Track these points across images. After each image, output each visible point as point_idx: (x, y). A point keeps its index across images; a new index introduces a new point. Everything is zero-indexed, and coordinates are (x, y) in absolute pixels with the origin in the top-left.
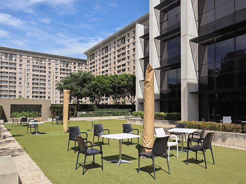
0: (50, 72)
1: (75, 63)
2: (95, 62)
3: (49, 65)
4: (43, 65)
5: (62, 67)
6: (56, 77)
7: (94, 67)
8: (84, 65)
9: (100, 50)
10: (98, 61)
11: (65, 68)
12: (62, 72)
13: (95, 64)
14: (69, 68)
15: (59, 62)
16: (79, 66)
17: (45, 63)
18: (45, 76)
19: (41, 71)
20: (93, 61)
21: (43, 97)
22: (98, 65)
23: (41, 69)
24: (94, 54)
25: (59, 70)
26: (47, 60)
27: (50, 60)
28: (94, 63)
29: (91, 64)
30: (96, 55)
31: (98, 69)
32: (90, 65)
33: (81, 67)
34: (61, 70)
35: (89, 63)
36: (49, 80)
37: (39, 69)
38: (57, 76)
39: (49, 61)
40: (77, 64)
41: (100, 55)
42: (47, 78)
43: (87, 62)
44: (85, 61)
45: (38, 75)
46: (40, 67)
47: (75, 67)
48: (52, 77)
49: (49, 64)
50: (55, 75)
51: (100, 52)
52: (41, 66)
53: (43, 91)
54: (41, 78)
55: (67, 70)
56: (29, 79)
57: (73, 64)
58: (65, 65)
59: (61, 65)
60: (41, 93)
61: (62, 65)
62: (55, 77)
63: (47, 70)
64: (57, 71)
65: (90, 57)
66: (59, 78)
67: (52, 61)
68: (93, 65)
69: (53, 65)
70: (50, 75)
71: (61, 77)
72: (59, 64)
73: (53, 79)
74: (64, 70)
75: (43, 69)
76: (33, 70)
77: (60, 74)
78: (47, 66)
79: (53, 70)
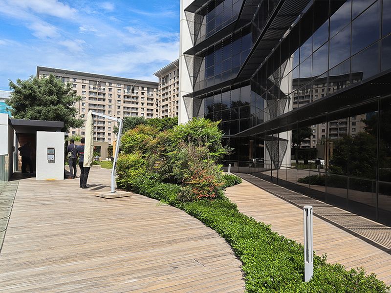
0: (110, 101)
1: (143, 88)
2: (169, 87)
3: (110, 91)
4: (102, 91)
5: (126, 94)
6: (119, 107)
7: (167, 93)
8: (155, 90)
9: (174, 72)
10: (173, 86)
11: (130, 94)
12: (126, 99)
13: (169, 90)
14: (135, 95)
15: (122, 86)
16: (148, 91)
17: (104, 87)
18: (104, 106)
19: (99, 99)
20: (166, 85)
21: (102, 134)
22: (172, 92)
23: (99, 97)
24: (167, 76)
25: (122, 97)
26: (107, 84)
27: (110, 83)
28: (167, 88)
29: (163, 89)
30: (169, 78)
31: (172, 98)
32: (163, 91)
33: (151, 93)
34: (124, 97)
35: (162, 87)
36: (109, 111)
37: (97, 96)
38: (119, 105)
39: (110, 86)
40: (146, 89)
41: (174, 78)
42: (107, 109)
43: (159, 86)
44: (156, 85)
45: (95, 105)
46: (98, 94)
47: (143, 93)
48: (113, 107)
49: (110, 89)
50: (117, 104)
51: (175, 74)
52: (99, 92)
53: (101, 125)
54: (99, 109)
55: (133, 97)
56: (84, 110)
57: (140, 88)
58: (130, 91)
59: (124, 91)
60: (99, 128)
61: (126, 90)
62: (117, 106)
63: (107, 97)
64: (119, 99)
65: (163, 80)
66: (122, 108)
67: (113, 85)
68: (166, 91)
69: (115, 91)
70: (110, 104)
71: (124, 107)
72: (122, 89)
73: (114, 109)
74: (128, 97)
75: (102, 97)
76: (90, 98)
77: (124, 103)
78: (107, 92)
79: (114, 97)
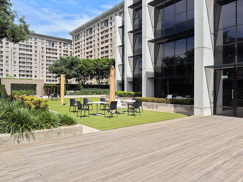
0: (36, 52)
1: (60, 43)
2: (80, 43)
3: (35, 44)
4: (29, 44)
5: (48, 47)
6: (43, 56)
7: (79, 47)
8: (69, 45)
9: (84, 31)
10: (83, 42)
11: (51, 47)
12: (48, 51)
13: (80, 45)
14: (54, 48)
15: (45, 41)
16: (64, 46)
17: (31, 42)
18: (31, 55)
19: (27, 50)
20: (78, 41)
21: (30, 76)
22: (83, 46)
23: (28, 48)
24: (79, 35)
25: (45, 49)
26: (33, 39)
27: (36, 39)
28: (79, 43)
29: (76, 44)
30: (80, 36)
31: (83, 50)
33: (66, 47)
34: (46, 49)
35: (75, 43)
36: (35, 59)
37: (25, 48)
38: (43, 55)
39: (35, 40)
40: (62, 44)
41: (84, 36)
42: (33, 57)
43: (72, 42)
44: (70, 41)
45: (24, 54)
46: (27, 46)
47: (60, 47)
48: (38, 56)
49: (36, 43)
50: (41, 54)
51: (84, 33)
52: (27, 44)
53: (30, 70)
54: (27, 57)
55: (53, 50)
56: (15, 58)
57: (58, 43)
58: (51, 45)
59: (46, 45)
60: (28, 71)
61: (48, 44)
62: (41, 56)
63: (33, 49)
64: (43, 51)
65: (75, 38)
66: (45, 57)
67: (38, 40)
68: (78, 45)
69: (39, 44)
70: (36, 54)
71: (47, 57)
72: (45, 44)
73: (39, 58)
74: (50, 49)
75: (29, 48)
76: (20, 49)
77: (46, 53)
78: (33, 45)
79: (39, 49)
